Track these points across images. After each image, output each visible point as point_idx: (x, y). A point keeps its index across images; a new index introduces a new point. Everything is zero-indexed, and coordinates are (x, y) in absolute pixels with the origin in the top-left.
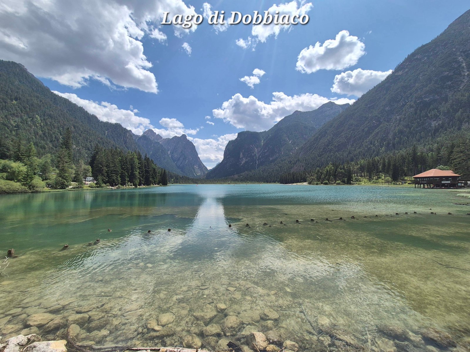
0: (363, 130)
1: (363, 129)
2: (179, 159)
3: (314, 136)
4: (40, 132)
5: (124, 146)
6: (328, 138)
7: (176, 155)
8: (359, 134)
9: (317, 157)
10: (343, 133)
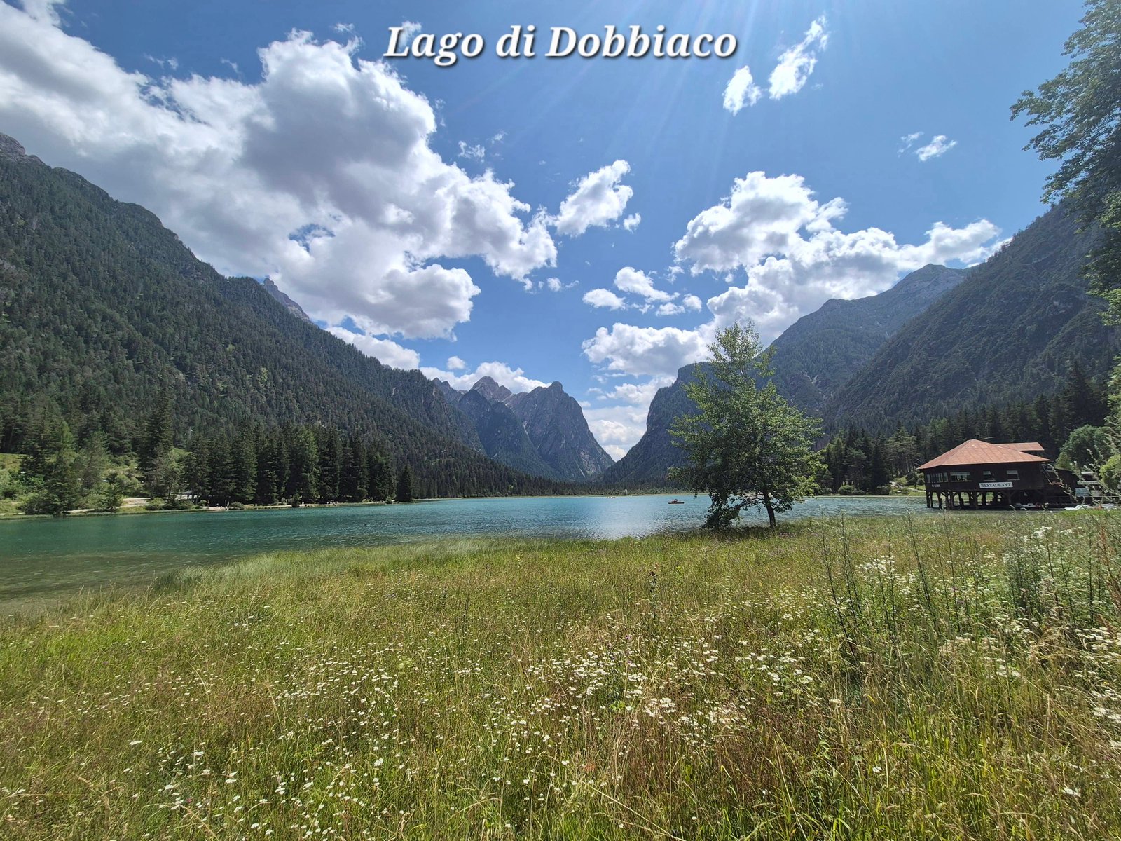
0: (1022, 332)
1: (1023, 329)
2: (546, 439)
3: (875, 360)
4: (263, 400)
5: (426, 415)
6: (914, 361)
7: (540, 431)
8: (1010, 343)
9: (883, 415)
10: (957, 346)
